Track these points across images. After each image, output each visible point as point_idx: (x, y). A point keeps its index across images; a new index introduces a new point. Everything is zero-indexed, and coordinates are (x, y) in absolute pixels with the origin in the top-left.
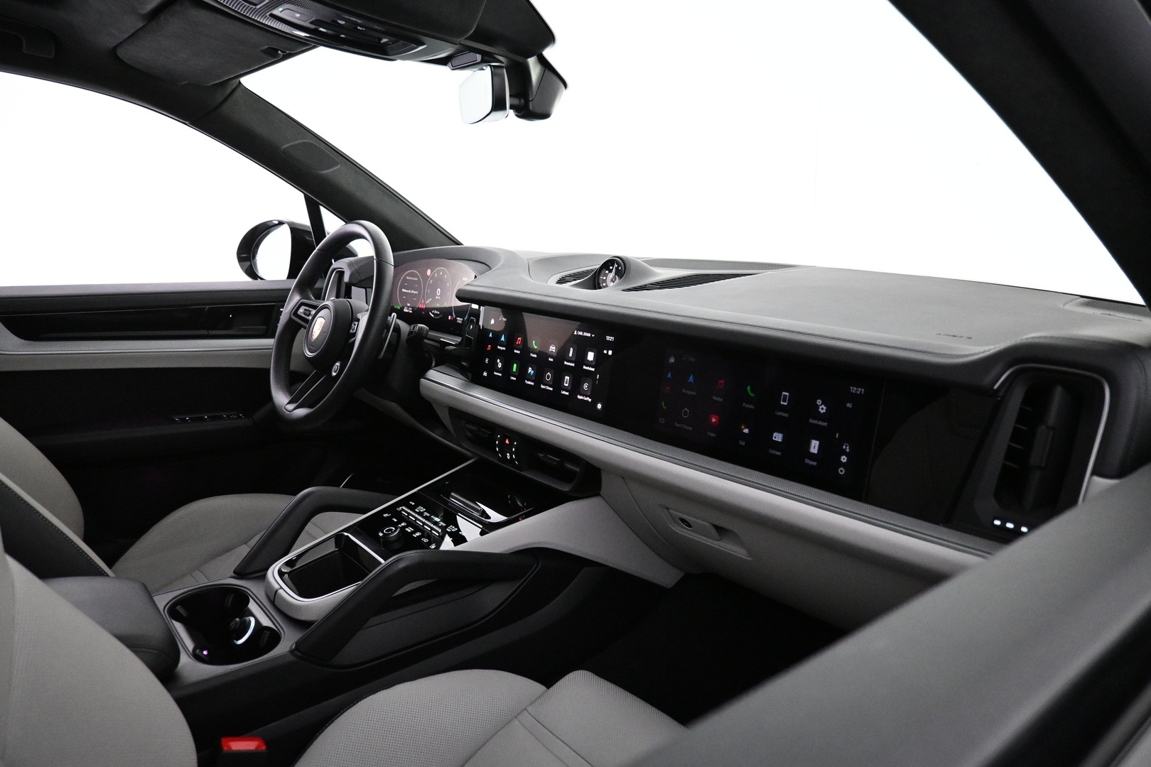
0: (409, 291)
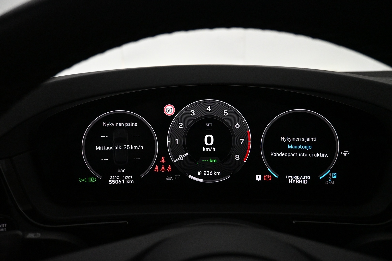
0: (118, 148)
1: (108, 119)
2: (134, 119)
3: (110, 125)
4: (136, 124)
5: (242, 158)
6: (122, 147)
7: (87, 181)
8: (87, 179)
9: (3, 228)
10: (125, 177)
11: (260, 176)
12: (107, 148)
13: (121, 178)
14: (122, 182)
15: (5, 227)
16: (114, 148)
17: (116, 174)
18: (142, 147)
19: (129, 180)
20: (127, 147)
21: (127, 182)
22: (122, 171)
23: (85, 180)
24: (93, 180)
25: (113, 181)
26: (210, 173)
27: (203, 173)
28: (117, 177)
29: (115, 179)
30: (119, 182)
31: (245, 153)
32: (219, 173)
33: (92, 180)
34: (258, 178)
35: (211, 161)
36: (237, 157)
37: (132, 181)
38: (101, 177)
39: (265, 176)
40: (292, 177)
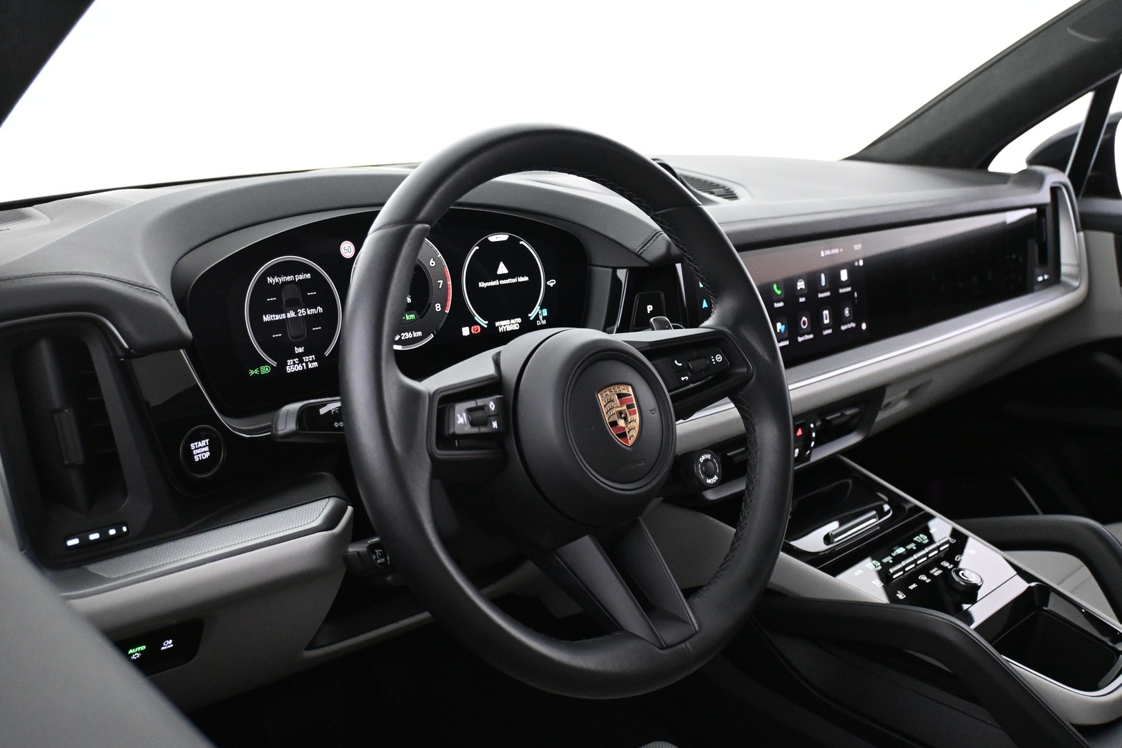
0: (291, 314)
1: (272, 271)
2: (305, 268)
3: (277, 280)
4: (308, 276)
5: (443, 307)
6: (297, 313)
7: (260, 372)
8: (259, 369)
9: (204, 447)
10: (306, 359)
11: (467, 328)
12: (278, 317)
13: (301, 361)
14: (303, 366)
15: (207, 446)
16: (286, 315)
17: (294, 356)
18: (320, 309)
19: (311, 362)
20: (302, 312)
21: (310, 366)
22: (301, 350)
23: (256, 371)
24: (267, 369)
25: (292, 367)
26: (408, 335)
27: (401, 336)
28: (296, 360)
29: (294, 363)
30: (299, 368)
31: (446, 300)
32: (419, 334)
33: (265, 370)
34: (466, 331)
35: (407, 318)
36: (438, 307)
37: (315, 364)
38: (276, 363)
39: (473, 328)
40: (502, 323)
